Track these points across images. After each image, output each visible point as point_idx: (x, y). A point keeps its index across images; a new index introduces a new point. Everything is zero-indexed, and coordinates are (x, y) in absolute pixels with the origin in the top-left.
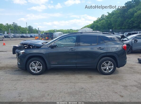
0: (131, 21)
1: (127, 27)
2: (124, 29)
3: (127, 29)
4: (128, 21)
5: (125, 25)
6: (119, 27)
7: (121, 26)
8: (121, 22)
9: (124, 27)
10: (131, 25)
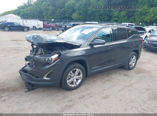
0: (63, 11)
1: (59, 17)
2: (56, 18)
3: (59, 19)
4: (60, 11)
5: (57, 14)
6: (51, 17)
7: (53, 15)
8: (52, 10)
9: (56, 16)
10: (63, 16)
